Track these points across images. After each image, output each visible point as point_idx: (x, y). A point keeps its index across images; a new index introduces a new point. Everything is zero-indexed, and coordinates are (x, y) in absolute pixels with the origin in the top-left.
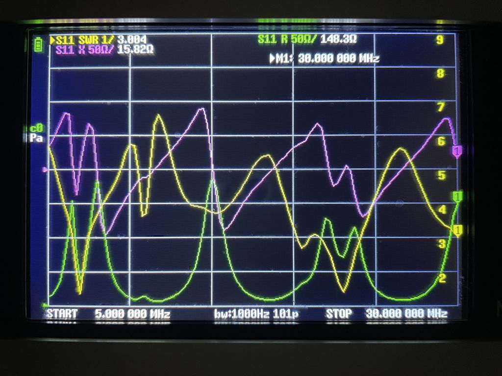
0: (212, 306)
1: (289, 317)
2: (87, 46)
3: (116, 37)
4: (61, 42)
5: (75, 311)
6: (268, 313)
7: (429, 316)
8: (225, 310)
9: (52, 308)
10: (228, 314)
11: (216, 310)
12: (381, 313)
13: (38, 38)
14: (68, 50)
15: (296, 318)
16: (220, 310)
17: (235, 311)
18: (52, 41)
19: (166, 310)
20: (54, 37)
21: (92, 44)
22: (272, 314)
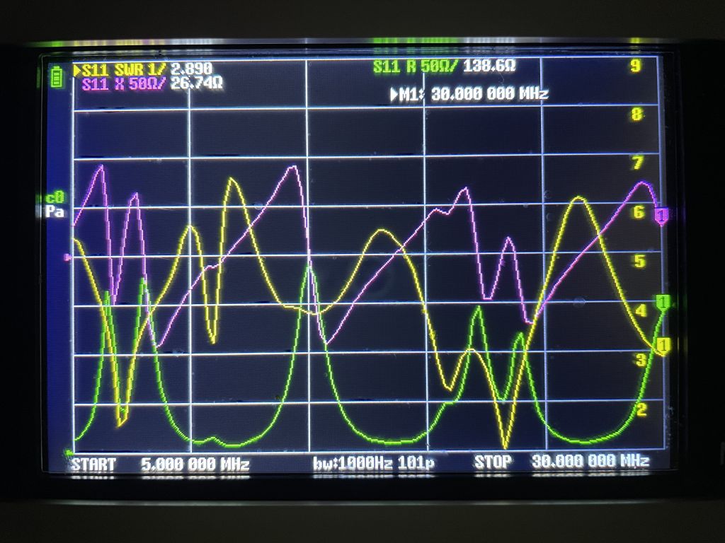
0: (309, 452)
1: (421, 467)
2: (127, 78)
3: (168, 65)
4: (89, 73)
5: (112, 460)
6: (391, 462)
7: (623, 465)
8: (328, 458)
9: (80, 457)
10: (334, 463)
11: (315, 458)
12: (553, 460)
13: (57, 68)
14: (100, 85)
15: (431, 469)
16: (320, 458)
17: (342, 459)
18: (76, 71)
19: (244, 458)
20: (80, 66)
21: (134, 76)
22: (396, 464)
